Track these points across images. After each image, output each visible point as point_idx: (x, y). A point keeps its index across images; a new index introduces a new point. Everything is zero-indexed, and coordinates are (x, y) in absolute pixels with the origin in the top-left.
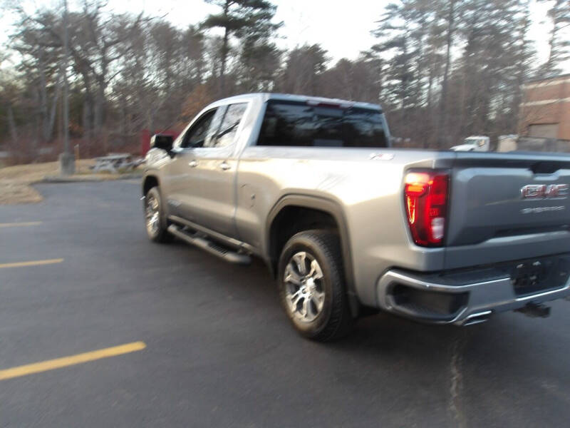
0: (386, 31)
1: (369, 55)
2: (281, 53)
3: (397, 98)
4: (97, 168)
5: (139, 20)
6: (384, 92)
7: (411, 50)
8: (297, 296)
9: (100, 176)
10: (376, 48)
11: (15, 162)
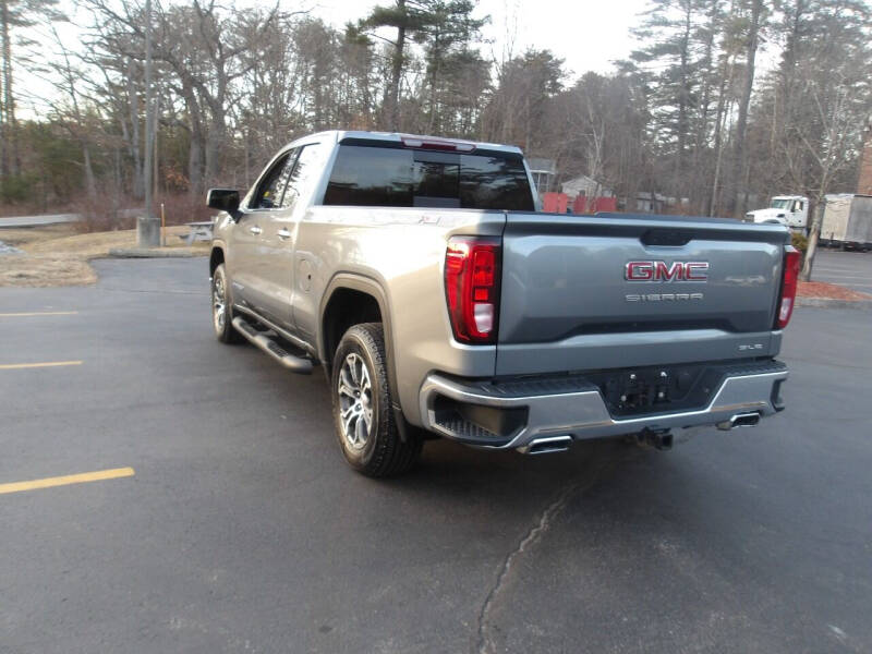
0: (655, 29)
1: (627, 66)
2: (489, 64)
3: (672, 134)
4: (191, 238)
5: (273, 16)
6: (652, 126)
7: (695, 58)
8: (351, 412)
9: (193, 250)
10: (639, 56)
11: (89, 227)
